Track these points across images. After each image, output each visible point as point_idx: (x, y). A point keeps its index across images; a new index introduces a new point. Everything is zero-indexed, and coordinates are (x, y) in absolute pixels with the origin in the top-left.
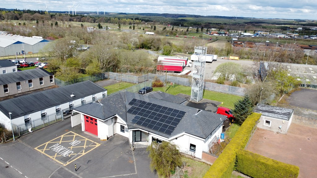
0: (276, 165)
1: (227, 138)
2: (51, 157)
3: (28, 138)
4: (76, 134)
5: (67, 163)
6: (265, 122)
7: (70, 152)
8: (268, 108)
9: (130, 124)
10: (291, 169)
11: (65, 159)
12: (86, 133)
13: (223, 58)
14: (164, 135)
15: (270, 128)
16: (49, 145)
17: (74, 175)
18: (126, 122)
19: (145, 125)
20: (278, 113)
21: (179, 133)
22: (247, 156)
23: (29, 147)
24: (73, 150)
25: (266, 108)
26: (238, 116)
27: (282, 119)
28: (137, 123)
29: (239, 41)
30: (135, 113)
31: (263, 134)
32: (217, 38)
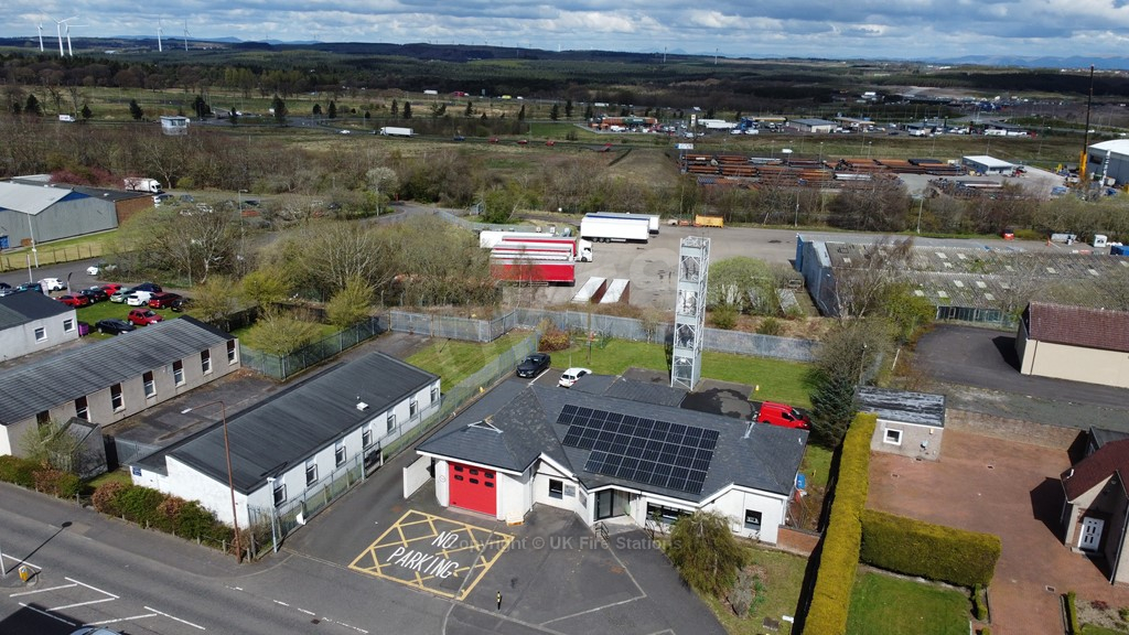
0: (952, 539)
1: (811, 485)
2: (410, 583)
3: (307, 542)
4: (430, 518)
5: (461, 594)
6: (886, 433)
7: (450, 564)
8: (884, 397)
9: (582, 475)
10: (986, 543)
11: (453, 584)
12: (455, 510)
13: (676, 221)
14: (685, 495)
15: (900, 447)
16: (383, 554)
17: (500, 619)
18: (572, 471)
19: (625, 475)
20: (912, 409)
21: (721, 487)
22: (886, 524)
23: (330, 564)
24: (453, 557)
25: (880, 396)
26: (825, 426)
27: (927, 424)
28: (603, 472)
29: (700, 153)
30: (586, 445)
31: (886, 465)
32: (624, 141)
